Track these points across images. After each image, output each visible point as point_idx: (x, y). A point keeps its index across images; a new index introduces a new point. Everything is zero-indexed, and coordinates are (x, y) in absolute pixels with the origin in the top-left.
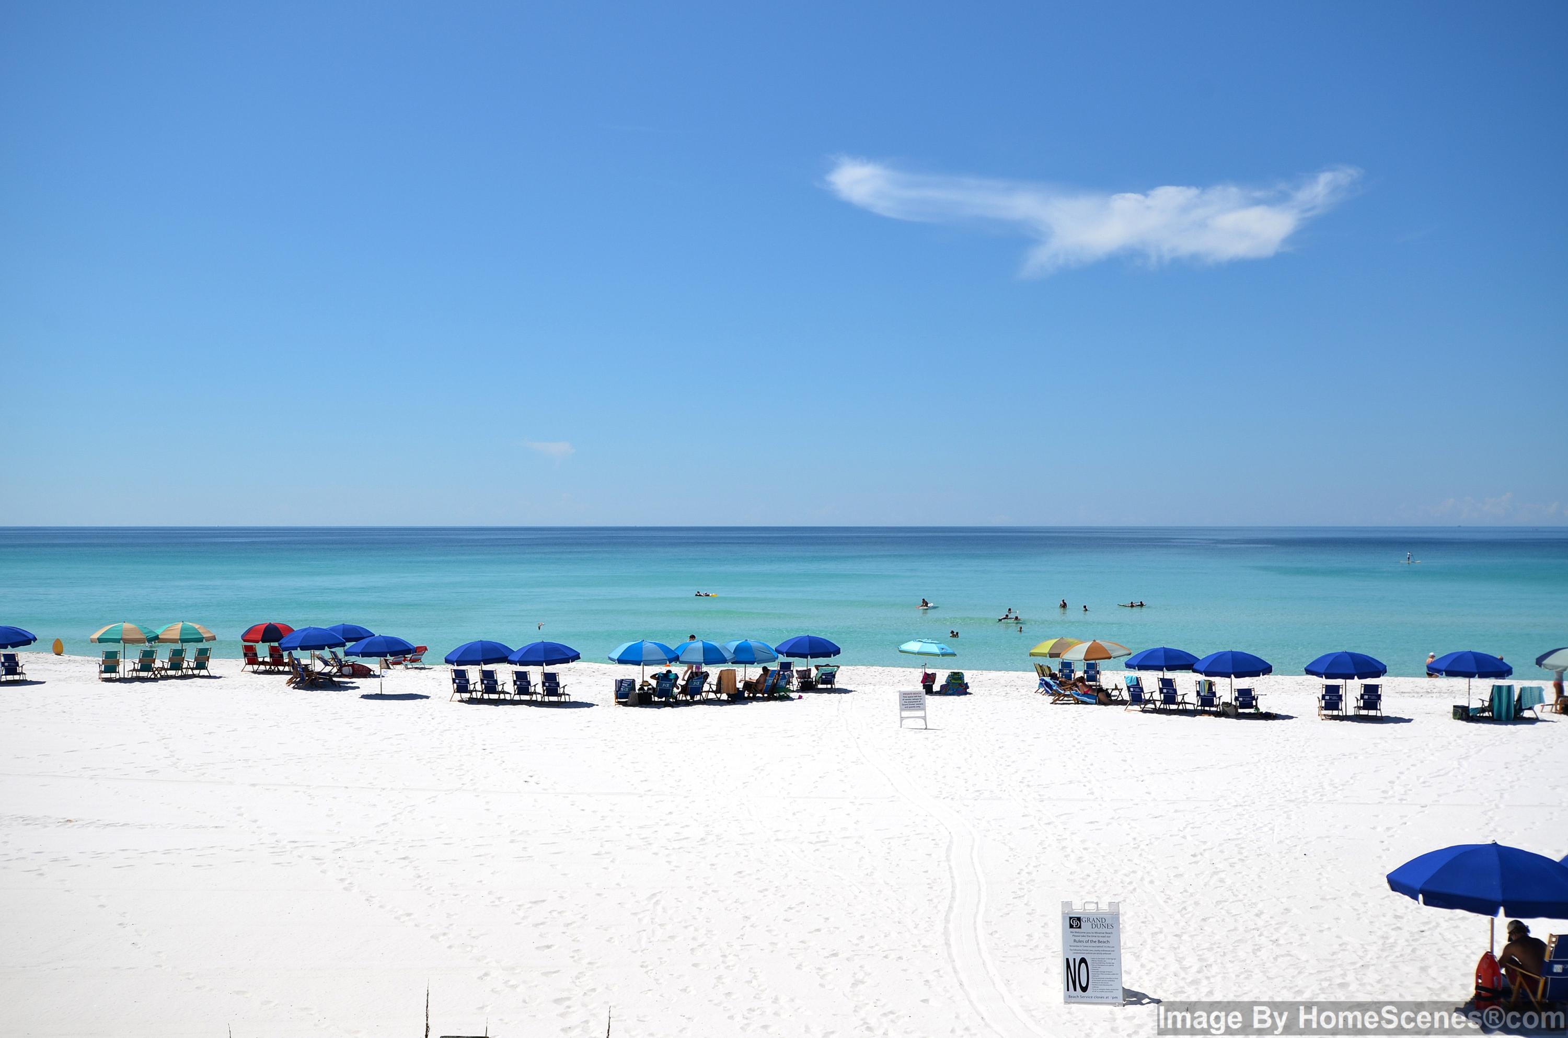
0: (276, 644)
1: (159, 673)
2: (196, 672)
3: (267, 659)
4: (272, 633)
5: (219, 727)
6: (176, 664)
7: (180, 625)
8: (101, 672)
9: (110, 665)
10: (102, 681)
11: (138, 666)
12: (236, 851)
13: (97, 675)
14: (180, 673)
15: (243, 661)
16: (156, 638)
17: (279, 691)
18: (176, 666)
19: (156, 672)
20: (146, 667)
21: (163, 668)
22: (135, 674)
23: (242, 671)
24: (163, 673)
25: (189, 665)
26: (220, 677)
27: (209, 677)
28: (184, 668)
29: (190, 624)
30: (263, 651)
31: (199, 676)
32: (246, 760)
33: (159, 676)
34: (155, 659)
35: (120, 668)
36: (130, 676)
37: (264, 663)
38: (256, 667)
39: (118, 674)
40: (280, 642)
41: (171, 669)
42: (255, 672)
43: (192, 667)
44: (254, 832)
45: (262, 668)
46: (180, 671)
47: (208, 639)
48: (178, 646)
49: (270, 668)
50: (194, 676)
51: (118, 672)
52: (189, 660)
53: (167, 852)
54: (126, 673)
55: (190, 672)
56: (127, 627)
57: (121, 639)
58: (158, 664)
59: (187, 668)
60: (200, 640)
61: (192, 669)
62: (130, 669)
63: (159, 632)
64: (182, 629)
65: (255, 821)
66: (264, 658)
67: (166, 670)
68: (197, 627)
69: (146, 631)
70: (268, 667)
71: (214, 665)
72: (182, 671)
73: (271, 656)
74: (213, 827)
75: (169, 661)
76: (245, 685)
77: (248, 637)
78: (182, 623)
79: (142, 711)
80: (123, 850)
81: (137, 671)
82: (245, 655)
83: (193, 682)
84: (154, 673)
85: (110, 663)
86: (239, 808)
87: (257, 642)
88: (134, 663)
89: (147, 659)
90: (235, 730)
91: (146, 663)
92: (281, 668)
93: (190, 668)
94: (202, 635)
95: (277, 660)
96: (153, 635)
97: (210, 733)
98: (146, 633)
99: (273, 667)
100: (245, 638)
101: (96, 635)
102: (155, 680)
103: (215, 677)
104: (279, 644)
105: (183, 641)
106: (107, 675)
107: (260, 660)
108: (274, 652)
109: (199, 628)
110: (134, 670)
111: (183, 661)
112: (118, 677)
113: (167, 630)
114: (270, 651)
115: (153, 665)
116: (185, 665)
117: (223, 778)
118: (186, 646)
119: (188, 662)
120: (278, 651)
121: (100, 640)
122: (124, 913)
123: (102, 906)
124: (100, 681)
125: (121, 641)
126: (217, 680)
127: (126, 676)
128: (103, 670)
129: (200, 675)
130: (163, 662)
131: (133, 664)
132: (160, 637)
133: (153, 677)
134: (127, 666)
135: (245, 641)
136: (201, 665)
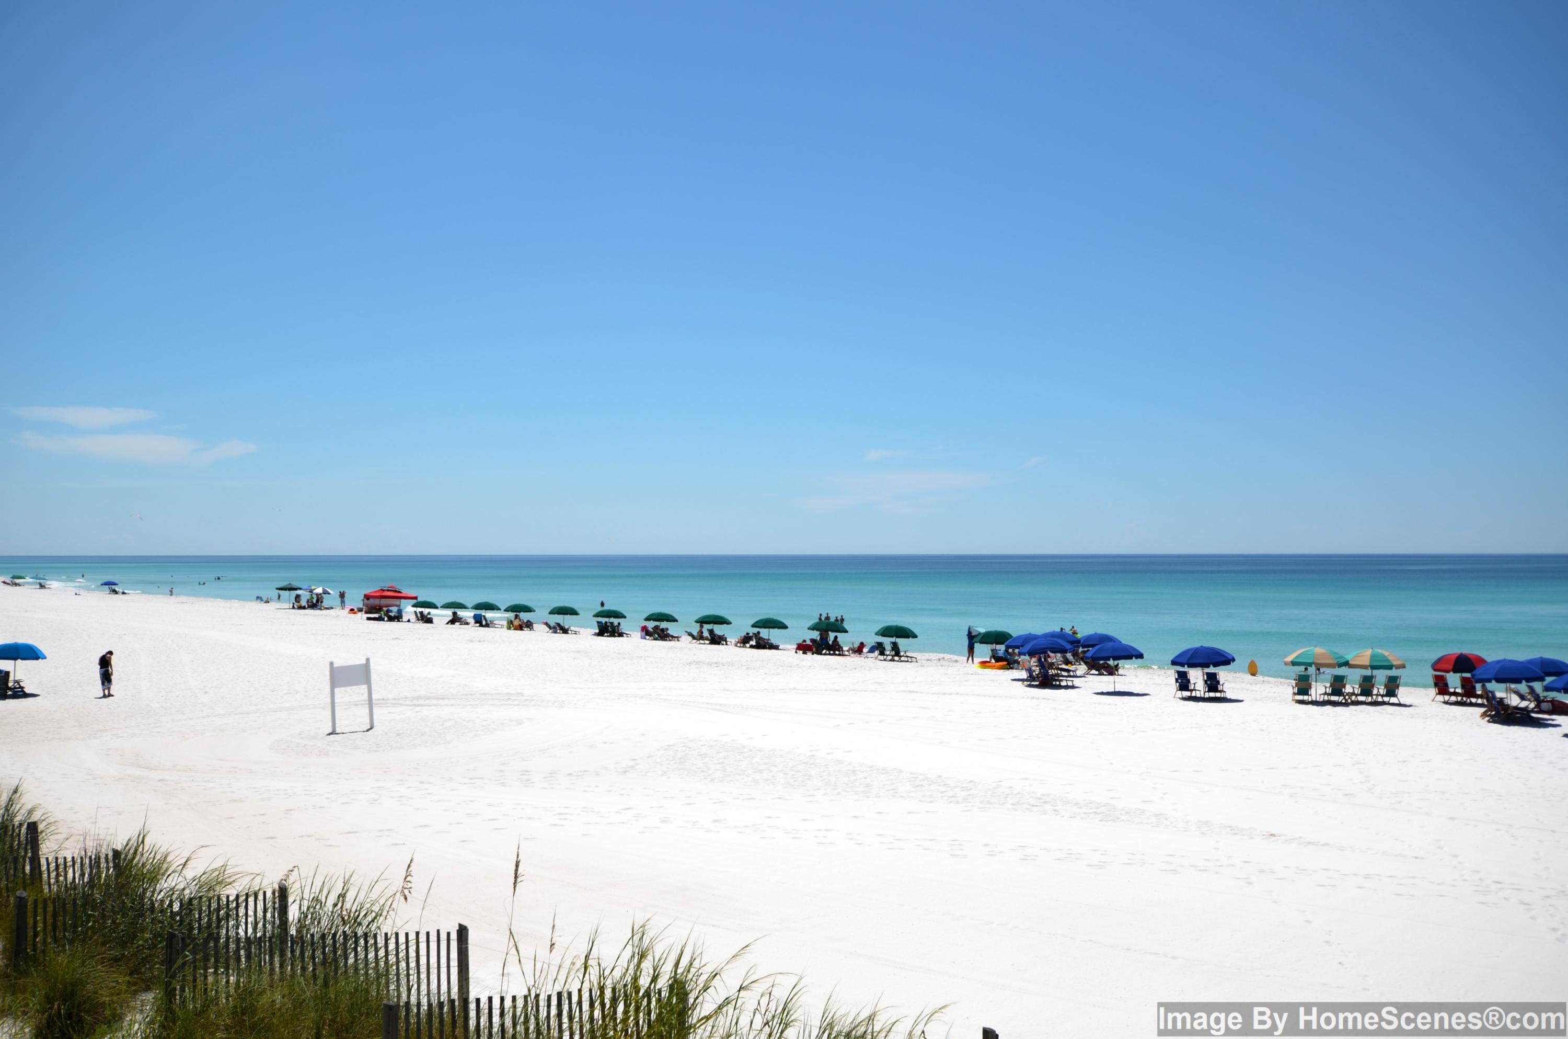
0: (1468, 675)
1: (1349, 698)
2: (1386, 699)
3: (1459, 690)
4: (1463, 663)
5: (1413, 756)
6: (1366, 690)
7: (1369, 652)
8: (1295, 694)
9: (1303, 687)
10: (1296, 703)
11: (1329, 691)
12: (1438, 884)
13: (1290, 696)
14: (1370, 699)
15: (1433, 691)
16: (1346, 664)
17: (1473, 724)
18: (1366, 691)
19: (1347, 697)
20: (1337, 691)
21: (1353, 694)
22: (1326, 698)
23: (1433, 700)
24: (1353, 698)
25: (1378, 691)
26: (1410, 706)
27: (1400, 705)
28: (1375, 695)
29: (1380, 651)
30: (1454, 680)
31: (1389, 704)
32: (1443, 793)
33: (1349, 701)
34: (1345, 684)
35: (1313, 691)
36: (1322, 700)
37: (1455, 694)
38: (1447, 698)
39: (1310, 697)
40: (1474, 673)
41: (1361, 694)
42: (1446, 703)
43: (1382, 693)
44: (1455, 867)
45: (1453, 699)
46: (1370, 698)
47: (1398, 667)
48: (1368, 672)
49: (1462, 699)
50: (1383, 703)
51: (1311, 695)
52: (1379, 689)
53: (1368, 877)
54: (1318, 697)
55: (1380, 699)
56: (1318, 651)
57: (1313, 663)
58: (1348, 689)
59: (1377, 695)
60: (1390, 667)
61: (1382, 696)
62: (1321, 693)
63: (1349, 657)
64: (1373, 657)
65: (1456, 856)
66: (1455, 688)
67: (1357, 695)
68: (1386, 654)
69: (1336, 656)
70: (1459, 698)
71: (1404, 694)
72: (1372, 698)
73: (1463, 687)
74: (1412, 857)
75: (1359, 687)
76: (1437, 716)
77: (1437, 667)
78: (1371, 650)
79: (1335, 734)
80: (1325, 869)
81: (1328, 694)
82: (1436, 685)
83: (1383, 709)
84: (1345, 698)
85: (1303, 685)
86: (1438, 841)
87: (1448, 672)
88: (1326, 687)
89: (1338, 685)
90: (1429, 761)
91: (1337, 686)
92: (1474, 700)
93: (1380, 695)
94: (1391, 662)
95: (1468, 690)
96: (1342, 661)
97: (1404, 762)
98: (1336, 658)
99: (1465, 699)
100: (1436, 668)
101: (1290, 659)
102: (1346, 704)
103: (1405, 706)
104: (1472, 675)
105: (1373, 667)
106: (1300, 697)
107: (1452, 690)
108: (1465, 683)
109: (1389, 655)
110: (1325, 694)
111: (1373, 688)
112: (1310, 700)
113: (1356, 656)
114: (1462, 682)
115: (1343, 690)
116: (1375, 691)
117: (1420, 808)
118: (1375, 672)
119: (1378, 689)
120: (1471, 682)
121: (1294, 663)
122: (1330, 931)
123: (1308, 922)
124: (1294, 703)
125: (1313, 665)
126: (1408, 708)
127: (1318, 699)
128: (1296, 692)
129: (1391, 702)
130: (1353, 688)
131: (1324, 688)
132: (1350, 662)
133: (1344, 701)
134: (1318, 690)
135: (1435, 670)
136: (1391, 693)
